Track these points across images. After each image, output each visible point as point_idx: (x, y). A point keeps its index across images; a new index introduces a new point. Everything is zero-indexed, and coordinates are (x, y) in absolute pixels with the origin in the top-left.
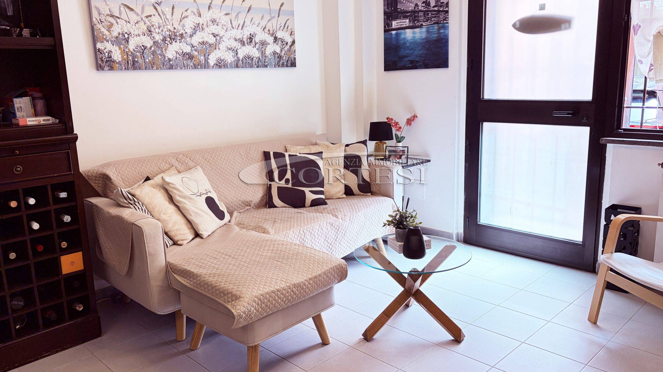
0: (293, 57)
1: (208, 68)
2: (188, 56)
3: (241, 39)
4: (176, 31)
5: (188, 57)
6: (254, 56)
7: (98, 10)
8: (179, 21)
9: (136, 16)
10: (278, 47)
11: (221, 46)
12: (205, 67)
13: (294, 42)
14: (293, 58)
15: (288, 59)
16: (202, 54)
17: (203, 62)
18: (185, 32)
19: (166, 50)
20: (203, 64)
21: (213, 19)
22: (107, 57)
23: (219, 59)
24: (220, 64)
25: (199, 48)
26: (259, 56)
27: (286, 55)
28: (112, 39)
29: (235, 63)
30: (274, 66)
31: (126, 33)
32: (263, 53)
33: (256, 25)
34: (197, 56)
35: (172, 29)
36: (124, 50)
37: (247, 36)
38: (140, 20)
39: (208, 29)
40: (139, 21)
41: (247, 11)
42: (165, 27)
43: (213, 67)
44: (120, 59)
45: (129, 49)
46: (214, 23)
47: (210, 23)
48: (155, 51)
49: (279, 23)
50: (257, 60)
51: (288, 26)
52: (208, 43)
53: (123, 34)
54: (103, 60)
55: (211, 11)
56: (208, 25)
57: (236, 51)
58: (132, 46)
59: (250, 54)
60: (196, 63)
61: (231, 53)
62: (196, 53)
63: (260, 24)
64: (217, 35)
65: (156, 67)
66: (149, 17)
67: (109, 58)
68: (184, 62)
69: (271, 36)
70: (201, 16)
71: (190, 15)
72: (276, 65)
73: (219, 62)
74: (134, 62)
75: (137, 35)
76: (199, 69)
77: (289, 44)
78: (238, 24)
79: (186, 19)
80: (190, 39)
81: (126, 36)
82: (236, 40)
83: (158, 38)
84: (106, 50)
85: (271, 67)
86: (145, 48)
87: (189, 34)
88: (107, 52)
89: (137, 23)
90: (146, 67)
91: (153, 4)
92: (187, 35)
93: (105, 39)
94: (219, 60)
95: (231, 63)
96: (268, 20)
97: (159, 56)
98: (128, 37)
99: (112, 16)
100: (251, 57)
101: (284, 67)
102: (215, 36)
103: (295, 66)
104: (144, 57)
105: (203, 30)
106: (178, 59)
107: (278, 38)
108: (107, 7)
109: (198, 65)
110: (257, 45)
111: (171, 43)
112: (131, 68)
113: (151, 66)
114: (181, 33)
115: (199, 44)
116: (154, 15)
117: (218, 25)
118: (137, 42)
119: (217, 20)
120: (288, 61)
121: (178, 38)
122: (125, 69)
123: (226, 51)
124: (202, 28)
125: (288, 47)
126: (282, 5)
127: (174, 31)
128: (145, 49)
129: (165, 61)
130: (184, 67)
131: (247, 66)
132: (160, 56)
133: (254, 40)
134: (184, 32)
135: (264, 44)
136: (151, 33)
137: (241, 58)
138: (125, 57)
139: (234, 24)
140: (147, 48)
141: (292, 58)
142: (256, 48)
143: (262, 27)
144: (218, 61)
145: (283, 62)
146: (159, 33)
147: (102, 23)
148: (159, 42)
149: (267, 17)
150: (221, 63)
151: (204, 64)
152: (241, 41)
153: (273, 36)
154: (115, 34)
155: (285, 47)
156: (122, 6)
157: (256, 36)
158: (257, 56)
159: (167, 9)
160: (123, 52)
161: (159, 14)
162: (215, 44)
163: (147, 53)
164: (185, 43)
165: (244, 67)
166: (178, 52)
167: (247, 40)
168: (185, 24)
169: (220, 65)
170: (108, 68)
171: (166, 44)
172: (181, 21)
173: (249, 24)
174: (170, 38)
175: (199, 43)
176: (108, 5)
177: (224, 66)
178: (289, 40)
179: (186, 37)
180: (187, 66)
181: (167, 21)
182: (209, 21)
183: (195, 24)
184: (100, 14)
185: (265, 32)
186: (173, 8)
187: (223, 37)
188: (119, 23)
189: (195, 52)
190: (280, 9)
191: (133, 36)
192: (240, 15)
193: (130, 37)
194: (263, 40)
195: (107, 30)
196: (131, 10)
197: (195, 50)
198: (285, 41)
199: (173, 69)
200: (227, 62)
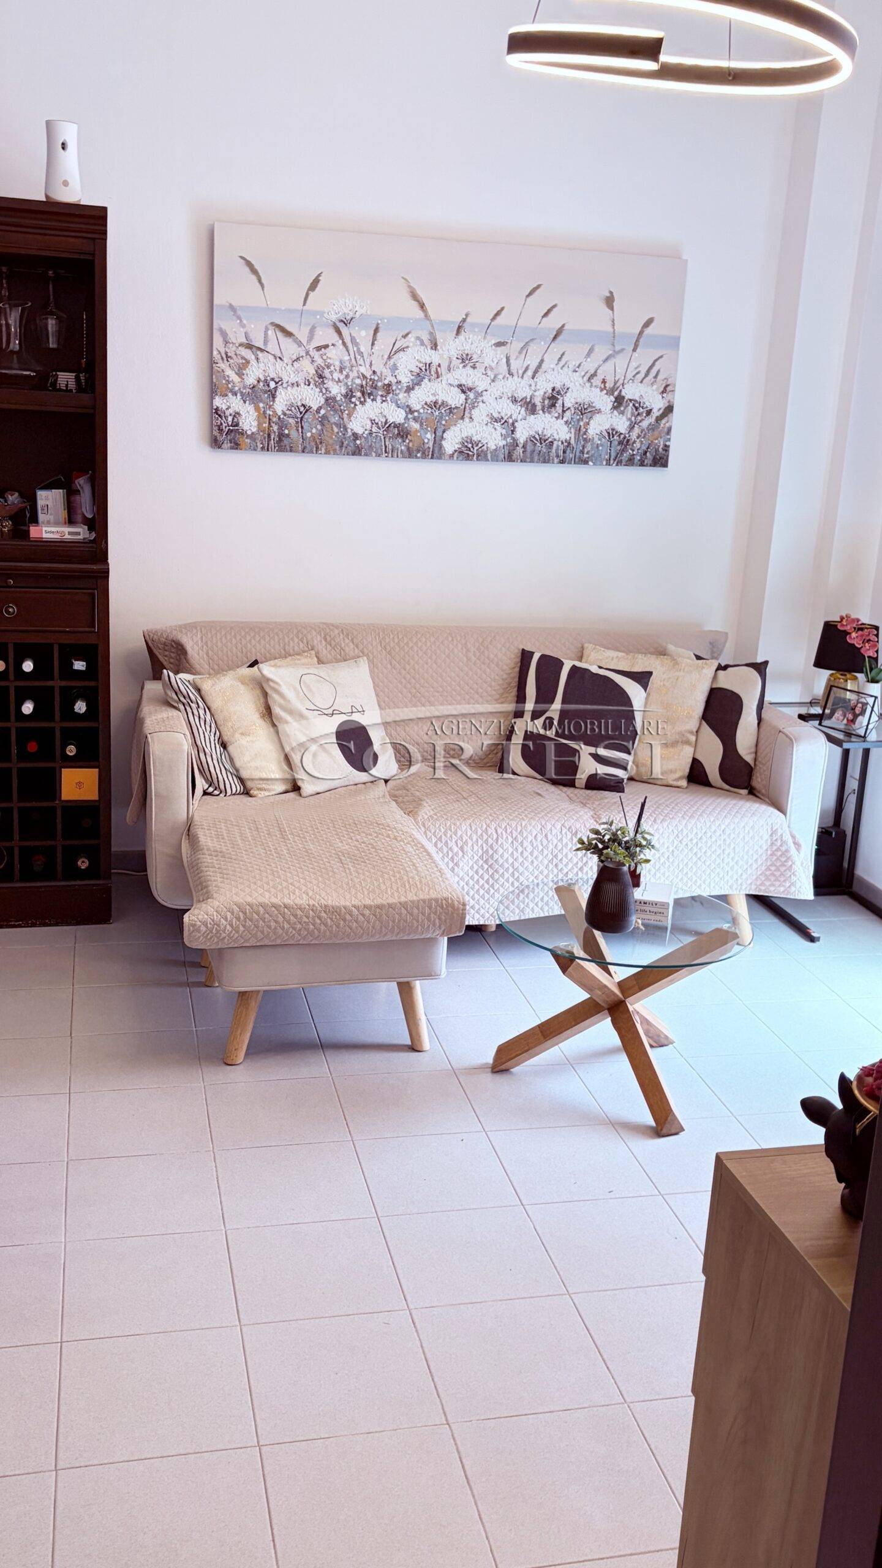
0: (662, 443)
1: (440, 458)
2: (398, 430)
3: (528, 400)
4: (376, 378)
5: (396, 432)
6: (556, 437)
7: (224, 334)
8: (386, 357)
9: (296, 346)
10: (624, 418)
11: (475, 413)
12: (433, 455)
13: (669, 409)
14: (661, 447)
15: (648, 448)
16: (429, 429)
17: (431, 444)
18: (396, 381)
19: (350, 415)
20: (429, 448)
21: (464, 355)
22: (230, 423)
23: (469, 441)
24: (470, 450)
25: (424, 416)
26: (568, 438)
27: (643, 438)
28: (244, 391)
29: (507, 452)
30: (604, 463)
31: (273, 379)
32: (580, 433)
33: (571, 368)
34: (417, 431)
35: (368, 374)
36: (264, 411)
37: (545, 393)
38: (304, 355)
39: (449, 375)
40: (302, 357)
41: (552, 336)
42: (354, 368)
43: (451, 456)
44: (254, 430)
45: (274, 412)
46: (467, 362)
47: (456, 362)
48: (327, 418)
49: (634, 364)
50: (562, 447)
51: (658, 372)
52: (447, 406)
53: (266, 381)
54: (222, 430)
55: (461, 337)
56: (452, 366)
57: (513, 424)
58: (280, 405)
59: (545, 433)
60: (413, 445)
61: (499, 428)
62: (416, 426)
63: (581, 367)
64: (470, 389)
65: (326, 449)
66: (323, 349)
67: (234, 426)
68: (387, 443)
69: (607, 394)
70: (438, 347)
71: (411, 345)
72: (612, 459)
73: (466, 447)
74: (281, 436)
75: (293, 384)
76: (419, 458)
77: (656, 413)
78: (525, 366)
79: (401, 353)
80: (405, 395)
81: (272, 385)
82: (514, 400)
83: (337, 390)
84: (231, 411)
85: (598, 463)
86: (308, 409)
87: (405, 385)
88: (231, 415)
89: (298, 359)
90: (305, 448)
91: (335, 323)
92: (399, 387)
93: (231, 391)
94: (467, 442)
95: (496, 450)
96: (604, 357)
97: (334, 426)
98: (276, 388)
99: (249, 346)
100: (547, 440)
101: (632, 465)
102: (463, 392)
103: (665, 465)
104: (302, 427)
105: (438, 377)
106: (374, 435)
107: (626, 398)
108: (242, 329)
109: (418, 451)
110: (568, 415)
111: (362, 403)
112: (275, 447)
113: (315, 446)
114: (386, 382)
115: (426, 406)
116: (333, 345)
117: (474, 367)
118: (292, 398)
119: (475, 356)
120: (645, 453)
121: (380, 393)
122: (263, 448)
123: (487, 424)
124: (437, 372)
125: (651, 419)
126: (649, 323)
127: (373, 377)
128: (306, 412)
129: (345, 438)
130: (386, 452)
131: (536, 458)
132: (337, 427)
133: (560, 402)
134: (394, 381)
135: (585, 411)
136: (323, 381)
137: (522, 441)
138: (264, 425)
139: (515, 365)
140: (311, 410)
141: (659, 446)
142: (565, 419)
143: (587, 372)
144: (466, 444)
145: (633, 455)
146: (339, 381)
147: (229, 359)
148: (338, 399)
149: (602, 351)
150: (472, 449)
151: (431, 450)
152: (527, 404)
153: (613, 395)
154: (251, 380)
155: (643, 420)
156: (271, 327)
157: (567, 394)
158: (563, 438)
159: (363, 333)
160: (262, 415)
161: (344, 344)
162: (462, 408)
163: (310, 420)
164: (394, 404)
165: (528, 460)
166: (376, 421)
167: (544, 402)
168: (398, 365)
169: (468, 454)
170: (229, 445)
171: (353, 403)
172: (389, 358)
173: (552, 366)
174: (363, 393)
175: (426, 404)
176: (243, 326)
177: (478, 455)
178: (657, 404)
179: (398, 391)
180: (392, 451)
181: (359, 357)
182: (455, 359)
183: (420, 365)
184: (226, 342)
185: (594, 384)
186: (376, 331)
187: (485, 393)
188: (261, 360)
189: (413, 424)
190: (641, 333)
191: (285, 385)
192: (532, 347)
193: (280, 387)
194: (584, 404)
195: (236, 373)
196: (288, 334)
197: (415, 419)
198: (645, 406)
199: (361, 455)
200: (487, 448)
